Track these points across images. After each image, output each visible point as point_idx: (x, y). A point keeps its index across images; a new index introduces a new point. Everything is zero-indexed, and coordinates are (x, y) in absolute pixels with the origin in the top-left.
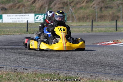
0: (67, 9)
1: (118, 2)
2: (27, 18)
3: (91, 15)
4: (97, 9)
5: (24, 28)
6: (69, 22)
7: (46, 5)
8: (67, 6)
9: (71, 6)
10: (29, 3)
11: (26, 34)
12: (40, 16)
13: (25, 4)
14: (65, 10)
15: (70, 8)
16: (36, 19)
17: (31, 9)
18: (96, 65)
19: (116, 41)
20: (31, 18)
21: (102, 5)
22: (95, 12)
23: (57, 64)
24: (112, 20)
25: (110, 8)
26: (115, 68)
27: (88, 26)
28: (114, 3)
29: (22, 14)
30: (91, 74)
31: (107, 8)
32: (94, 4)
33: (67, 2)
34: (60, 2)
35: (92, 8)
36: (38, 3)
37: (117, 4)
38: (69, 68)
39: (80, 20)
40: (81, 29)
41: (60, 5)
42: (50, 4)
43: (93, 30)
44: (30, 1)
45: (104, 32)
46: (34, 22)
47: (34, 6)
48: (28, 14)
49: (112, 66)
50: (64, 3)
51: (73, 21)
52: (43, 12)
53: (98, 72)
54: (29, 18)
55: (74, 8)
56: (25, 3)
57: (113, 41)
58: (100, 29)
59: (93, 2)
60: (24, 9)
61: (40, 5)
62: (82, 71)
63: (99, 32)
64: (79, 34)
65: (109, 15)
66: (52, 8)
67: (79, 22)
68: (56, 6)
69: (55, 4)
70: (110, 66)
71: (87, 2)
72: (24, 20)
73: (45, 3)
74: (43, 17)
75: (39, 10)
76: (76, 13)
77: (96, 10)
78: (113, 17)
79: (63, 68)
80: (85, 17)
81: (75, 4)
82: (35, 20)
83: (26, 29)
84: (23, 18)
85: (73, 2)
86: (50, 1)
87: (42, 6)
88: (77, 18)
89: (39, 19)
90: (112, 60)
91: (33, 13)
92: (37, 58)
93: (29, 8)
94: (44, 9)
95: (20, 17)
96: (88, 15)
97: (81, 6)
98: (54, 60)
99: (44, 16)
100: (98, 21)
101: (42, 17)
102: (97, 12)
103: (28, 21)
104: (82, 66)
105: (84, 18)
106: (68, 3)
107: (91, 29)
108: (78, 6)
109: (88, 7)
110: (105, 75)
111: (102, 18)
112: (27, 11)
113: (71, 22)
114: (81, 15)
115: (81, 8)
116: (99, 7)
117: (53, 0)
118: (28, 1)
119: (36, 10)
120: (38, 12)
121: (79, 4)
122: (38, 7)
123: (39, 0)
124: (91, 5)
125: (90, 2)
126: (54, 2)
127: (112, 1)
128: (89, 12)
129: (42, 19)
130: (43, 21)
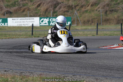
0: (72, 13)
2: (32, 22)
3: (96, 18)
4: (102, 12)
5: (29, 31)
6: (74, 26)
7: (51, 9)
8: (72, 9)
9: (76, 9)
10: (34, 7)
11: (31, 37)
13: (30, 8)
15: (75, 12)
17: (37, 13)
18: (101, 68)
19: (122, 44)
20: (36, 21)
21: (107, 8)
22: (100, 15)
23: (62, 67)
24: (118, 23)
25: (115, 11)
26: (121, 72)
27: (93, 29)
28: (119, 6)
29: (27, 18)
30: (97, 78)
31: (112, 11)
32: (99, 8)
33: (72, 5)
34: (65, 6)
35: (97, 11)
36: (43, 7)
37: (122, 7)
38: (75, 72)
39: (84, 24)
40: (86, 32)
41: (65, 8)
42: (55, 7)
43: (98, 33)
44: (35, 5)
45: (110, 35)
46: (39, 26)
47: (39, 10)
48: (33, 18)
49: (117, 70)
50: (69, 6)
51: (78, 24)
52: (48, 16)
53: (103, 76)
54: (34, 22)
55: (79, 11)
56: (30, 6)
57: (118, 45)
58: (105, 32)
59: (98, 5)
60: (29, 13)
61: (45, 9)
62: (87, 74)
63: (104, 35)
64: (84, 38)
65: (114, 18)
67: (84, 25)
69: (60, 8)
70: (115, 70)
71: (92, 5)
72: (29, 24)
73: (50, 7)
74: (48, 20)
75: (44, 14)
76: (81, 16)
78: (119, 20)
79: (69, 71)
80: (90, 20)
81: (80, 8)
82: (40, 23)
83: (31, 33)
84: (28, 22)
85: (78, 5)
86: (55, 5)
87: (47, 10)
88: (82, 21)
90: (117, 63)
91: (38, 17)
92: (42, 61)
93: (34, 12)
94: (49, 13)
95: (25, 20)
96: (93, 19)
97: (86, 9)
98: (59, 63)
99: (49, 19)
100: (103, 25)
102: (102, 16)
104: (88, 70)
105: (88, 21)
106: (73, 7)
107: (96, 33)
108: (83, 9)
109: (93, 11)
110: (111, 78)
111: (107, 21)
112: (32, 15)
113: (76, 25)
114: (86, 19)
115: (86, 11)
116: (103, 11)
117: (58, 4)
118: (33, 5)
119: (41, 14)
120: (43, 15)
121: (83, 8)
122: (43, 11)
123: (44, 4)
124: (96, 9)
125: (95, 6)
126: (59, 6)
127: (117, 4)
128: (94, 16)
129: (47, 23)
130: (48, 25)
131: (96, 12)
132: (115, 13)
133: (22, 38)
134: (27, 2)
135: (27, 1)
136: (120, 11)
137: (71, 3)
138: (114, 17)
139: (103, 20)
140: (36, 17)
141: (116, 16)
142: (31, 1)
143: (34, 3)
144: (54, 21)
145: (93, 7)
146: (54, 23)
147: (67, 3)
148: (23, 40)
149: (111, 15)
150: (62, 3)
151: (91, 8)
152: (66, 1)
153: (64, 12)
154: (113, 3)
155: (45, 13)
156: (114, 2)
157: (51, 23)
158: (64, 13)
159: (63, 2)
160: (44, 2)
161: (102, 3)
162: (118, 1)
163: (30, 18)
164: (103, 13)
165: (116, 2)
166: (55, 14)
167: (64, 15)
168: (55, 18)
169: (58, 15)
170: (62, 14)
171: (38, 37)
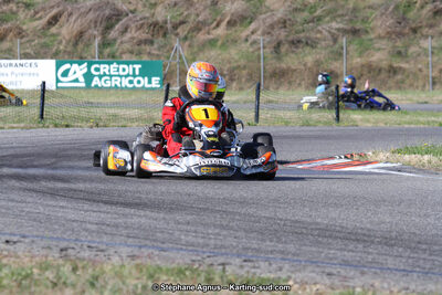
0: (164, 46)
1: (334, 25)
2: (30, 75)
3: (245, 67)
4: (264, 48)
7: (96, 33)
8: (165, 35)
9: (177, 35)
10: (38, 24)
13: (25, 27)
14: (159, 48)
15: (177, 45)
16: (61, 78)
17: (45, 46)
21: (282, 34)
22: (259, 56)
25: (307, 44)
28: (320, 28)
29: (14, 62)
31: (295, 43)
32: (253, 33)
33: (166, 22)
34: (141, 22)
35: (249, 43)
36: (66, 25)
37: (330, 32)
41: (141, 31)
42: (109, 28)
44: (41, 18)
46: (54, 88)
47: (53, 35)
48: (33, 61)
50: (155, 24)
52: (85, 55)
54: (38, 75)
55: (187, 43)
56: (24, 24)
57: (346, 157)
59: (251, 22)
60: (21, 44)
61: (75, 32)
65: (303, 67)
66: (115, 40)
68: (128, 36)
69: (125, 30)
71: (231, 24)
72: (21, 82)
73: (93, 25)
75: (69, 49)
76: (194, 59)
81: (191, 31)
82: (58, 81)
84: (17, 75)
85: (182, 23)
86: (109, 18)
87: (81, 34)
89: (71, 77)
91: (52, 58)
93: (36, 42)
94: (88, 45)
95: (9, 70)
96: (234, 69)
97: (211, 37)
99: (89, 67)
101: (81, 69)
102: (264, 58)
106: (169, 26)
108: (202, 37)
109: (235, 41)
111: (281, 76)
112: (29, 51)
115: (212, 43)
116: (269, 42)
117: (117, 15)
118: (33, 18)
119: (61, 47)
120: (69, 53)
121: (203, 31)
122: (67, 38)
123: (70, 15)
124: (244, 34)
125: (241, 25)
126: (121, 23)
127: (312, 21)
128: (236, 57)
129: (82, 79)
130: (83, 85)
131: (245, 47)
132: (308, 49)
133: (13, 128)
134: (15, 8)
135: (13, 6)
136: (323, 43)
137: (161, 14)
138: (305, 65)
139: (268, 74)
140: (43, 58)
141: (310, 60)
142: (28, 6)
143: (36, 13)
144: (105, 74)
145: (233, 29)
146: (104, 79)
147: (147, 15)
148: (17, 135)
149: (293, 55)
150: (132, 12)
151: (229, 32)
152: (145, 6)
153: (140, 43)
154: (300, 17)
155: (76, 44)
156: (306, 15)
157: (96, 79)
158: (137, 47)
159: (135, 10)
160: (70, 9)
161: (263, 16)
162: (318, 12)
163: (23, 61)
164: (268, 50)
165: (311, 13)
166: (107, 51)
167: (139, 54)
168: (109, 63)
169: (118, 54)
170: (132, 52)
171: (67, 126)
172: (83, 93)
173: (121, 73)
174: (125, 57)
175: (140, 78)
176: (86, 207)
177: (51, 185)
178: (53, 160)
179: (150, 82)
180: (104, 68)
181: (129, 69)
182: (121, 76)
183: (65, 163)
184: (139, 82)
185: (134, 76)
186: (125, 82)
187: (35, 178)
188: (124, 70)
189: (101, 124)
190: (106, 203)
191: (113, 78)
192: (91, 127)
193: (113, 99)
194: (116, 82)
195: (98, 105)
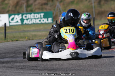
4: (94, 3)
7: (24, 2)
12: (16, 16)
14: (51, 6)
15: (58, 4)
17: (3, 8)
22: (92, 7)
47: (6, 4)
52: (20, 11)
55: (62, 3)
61: (15, 2)
66: (32, 4)
68: (37, 2)
74: (21, 18)
75: (13, 9)
77: (93, 5)
82: (10, 22)
89: (15, 20)
94: (21, 7)
99: (22, 16)
101: (19, 17)
102: (95, 7)
103: (5, 24)
109: (82, 1)
111: (101, 14)
115: (72, 2)
116: (96, 1)
119: (10, 9)
122: (12, 4)
129: (19, 21)
131: (86, 3)
132: (112, 2)
144: (29, 19)
146: (28, 20)
153: (42, 5)
155: (16, 7)
157: (25, 21)
158: (41, 7)
164: (96, 4)
166: (29, 9)
167: (42, 9)
168: (31, 14)
169: (34, 10)
170: (39, 9)
171: (17, 40)
172: (21, 27)
173: (36, 17)
174: (37, 11)
175: (44, 19)
176: (32, 72)
177: (15, 64)
178: (14, 54)
179: (48, 20)
180: (28, 16)
181: (38, 16)
182: (35, 19)
183: (18, 55)
184: (43, 21)
185: (41, 18)
186: (38, 21)
187: (8, 62)
188: (37, 16)
189: (31, 39)
190: (39, 70)
191: (33, 20)
192: (27, 40)
193: (33, 28)
194: (34, 21)
195: (28, 31)
